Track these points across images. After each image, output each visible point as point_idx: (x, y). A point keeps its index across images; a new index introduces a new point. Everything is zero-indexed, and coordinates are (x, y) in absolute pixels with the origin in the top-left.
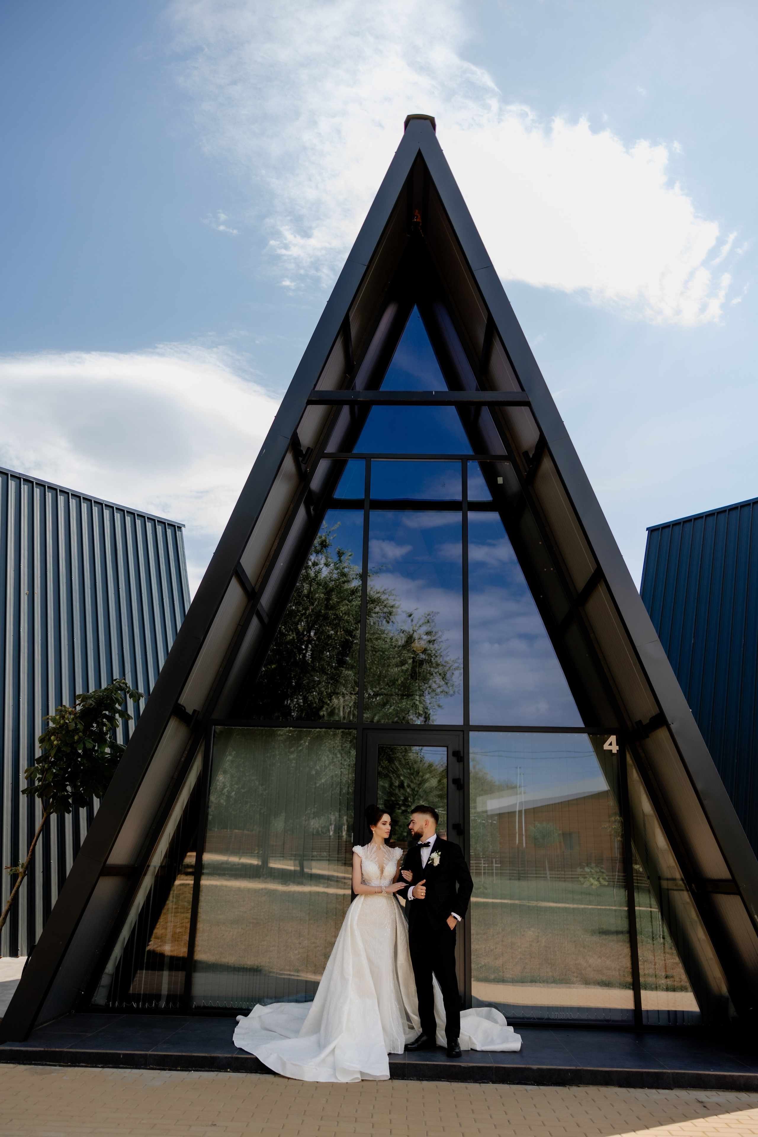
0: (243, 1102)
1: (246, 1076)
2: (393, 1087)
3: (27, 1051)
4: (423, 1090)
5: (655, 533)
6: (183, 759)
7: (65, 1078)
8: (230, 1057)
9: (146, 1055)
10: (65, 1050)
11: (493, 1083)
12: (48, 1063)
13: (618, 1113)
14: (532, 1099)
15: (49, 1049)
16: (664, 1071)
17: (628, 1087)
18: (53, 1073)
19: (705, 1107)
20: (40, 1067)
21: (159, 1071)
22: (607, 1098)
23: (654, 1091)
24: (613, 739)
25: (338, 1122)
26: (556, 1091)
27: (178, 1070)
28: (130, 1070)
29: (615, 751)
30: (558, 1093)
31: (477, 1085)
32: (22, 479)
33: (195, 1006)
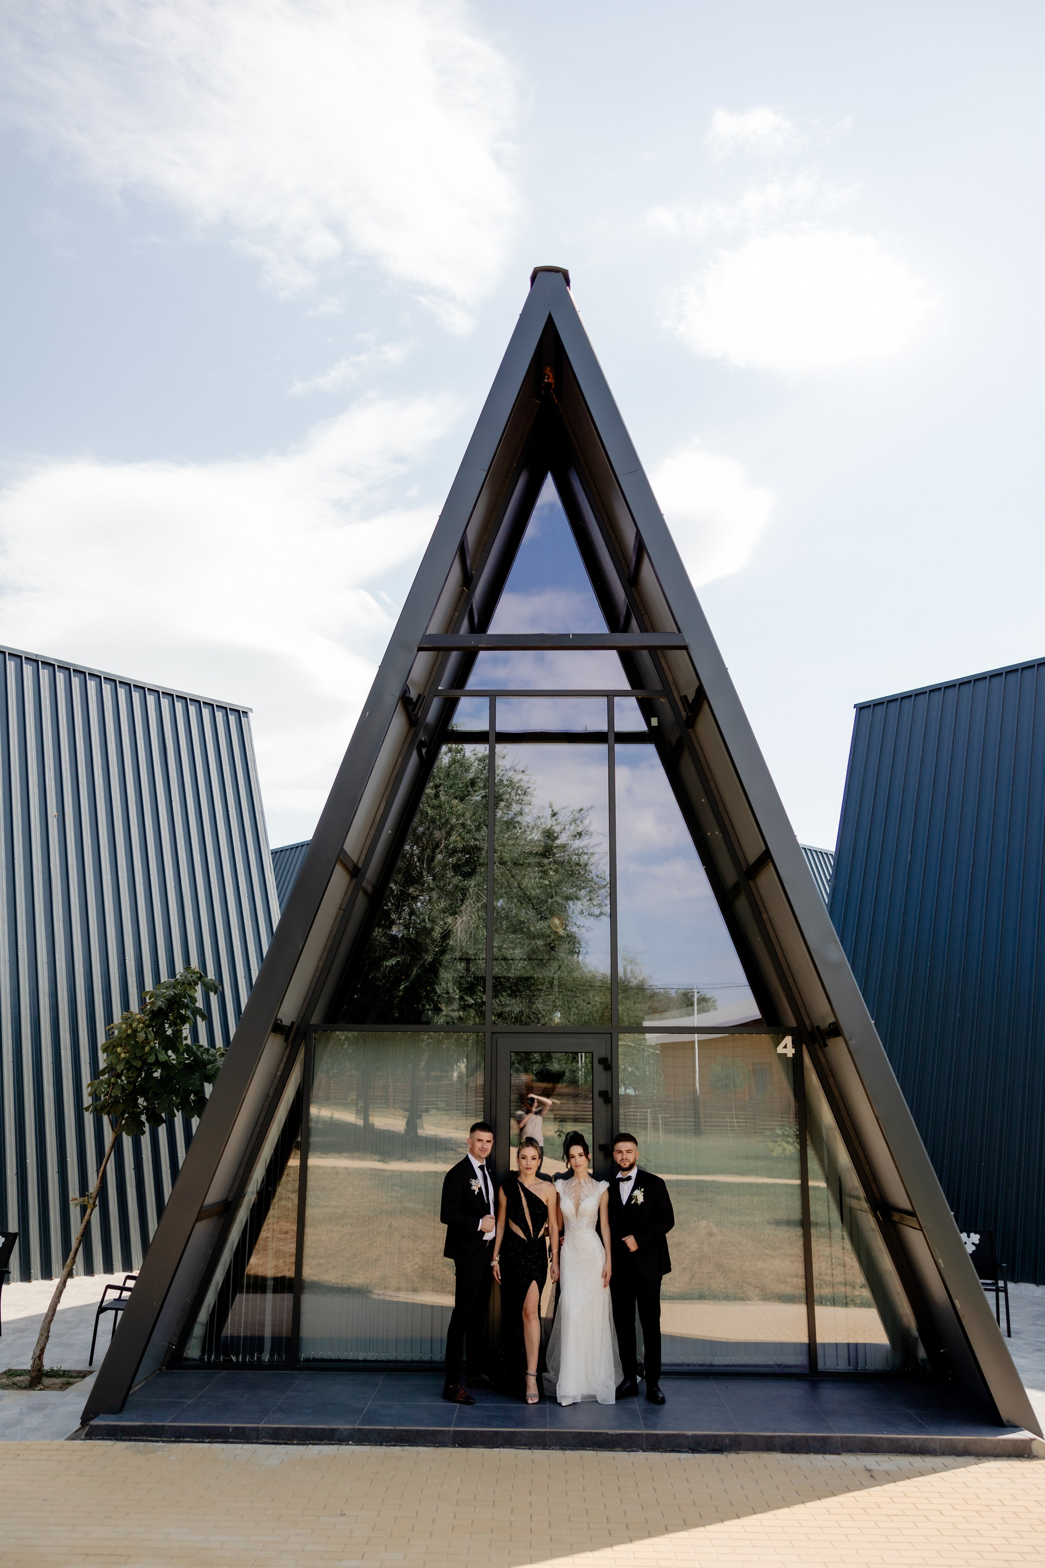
0: (370, 1485)
1: (370, 1450)
2: (533, 1460)
3: (125, 1426)
4: (566, 1462)
5: (865, 711)
6: (279, 1073)
7: (172, 1458)
8: (351, 1429)
9: (258, 1428)
10: (167, 1424)
11: (643, 1451)
12: (149, 1438)
13: (776, 1486)
14: (685, 1471)
15: (149, 1424)
16: (832, 1435)
17: (792, 1453)
18: (157, 1451)
19: (872, 1476)
20: (141, 1443)
21: (273, 1446)
22: (767, 1468)
23: (820, 1457)
24: (788, 1040)
25: (475, 1507)
26: (712, 1459)
27: (294, 1444)
28: (241, 1445)
29: (790, 1055)
30: (714, 1463)
31: (625, 1455)
32: (40, 663)
33: (304, 1359)
